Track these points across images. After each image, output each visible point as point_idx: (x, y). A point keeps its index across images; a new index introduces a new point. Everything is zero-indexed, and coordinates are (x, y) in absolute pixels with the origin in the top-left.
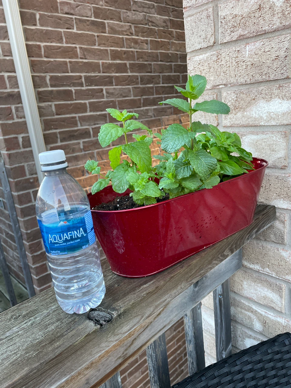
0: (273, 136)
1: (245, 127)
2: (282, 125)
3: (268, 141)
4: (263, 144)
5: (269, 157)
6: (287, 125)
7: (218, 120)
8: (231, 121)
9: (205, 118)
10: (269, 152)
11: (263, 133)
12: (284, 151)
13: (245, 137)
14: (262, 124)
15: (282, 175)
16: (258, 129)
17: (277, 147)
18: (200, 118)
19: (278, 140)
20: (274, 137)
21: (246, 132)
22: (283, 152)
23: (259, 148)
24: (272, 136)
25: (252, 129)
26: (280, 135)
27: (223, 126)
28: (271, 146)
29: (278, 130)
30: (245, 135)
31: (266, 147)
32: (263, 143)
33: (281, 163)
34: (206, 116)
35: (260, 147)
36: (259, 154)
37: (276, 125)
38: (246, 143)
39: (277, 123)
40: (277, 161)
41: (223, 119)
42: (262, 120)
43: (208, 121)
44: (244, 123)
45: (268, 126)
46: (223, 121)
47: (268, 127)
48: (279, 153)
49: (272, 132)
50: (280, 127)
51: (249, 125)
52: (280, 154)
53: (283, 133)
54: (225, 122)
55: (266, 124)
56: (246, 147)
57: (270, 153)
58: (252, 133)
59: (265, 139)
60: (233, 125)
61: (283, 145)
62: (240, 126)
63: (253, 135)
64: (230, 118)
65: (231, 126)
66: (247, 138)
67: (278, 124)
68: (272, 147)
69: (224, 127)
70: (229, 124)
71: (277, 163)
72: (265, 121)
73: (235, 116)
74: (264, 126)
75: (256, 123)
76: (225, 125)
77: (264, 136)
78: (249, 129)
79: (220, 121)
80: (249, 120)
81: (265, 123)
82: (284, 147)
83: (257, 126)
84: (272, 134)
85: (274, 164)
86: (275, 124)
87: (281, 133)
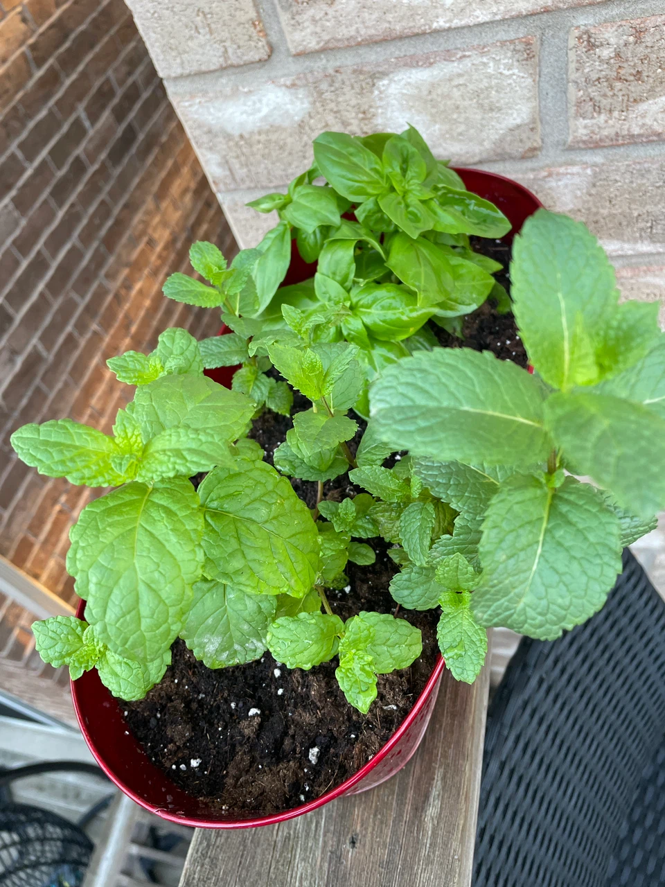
0: (485, 60)
1: (376, 43)
2: (513, 18)
3: (470, 81)
4: (456, 93)
5: (481, 131)
6: (531, 15)
7: (266, 35)
8: (318, 30)
9: (211, 32)
10: (478, 117)
11: (448, 56)
12: (530, 105)
13: (386, 82)
14: (441, 23)
15: (526, 177)
16: (428, 47)
17: (502, 95)
18: (191, 38)
19: (506, 72)
20: (491, 64)
21: (386, 61)
22: (524, 109)
23: (442, 108)
24: (485, 64)
25: (407, 49)
26: (509, 54)
27: (293, 51)
28: (482, 96)
29: (502, 36)
30: (384, 74)
31: (467, 103)
32: (455, 90)
33: (521, 141)
34: (213, 26)
35: (445, 105)
36: (447, 127)
37: (492, 22)
38: (394, 102)
39: (496, 14)
40: (508, 139)
41: (287, 29)
42: (440, 11)
43: (228, 44)
44: (372, 32)
45: (463, 28)
46: (288, 37)
47: (465, 31)
48: (512, 114)
49: (482, 49)
50: (506, 27)
51: (394, 35)
52: (515, 115)
53: (520, 47)
54: (297, 36)
55: (456, 23)
56: (396, 114)
57: (483, 119)
58: (412, 62)
59: (460, 75)
60: (331, 45)
61: (523, 85)
62: (359, 44)
63: (414, 71)
64: (314, 21)
65: (323, 50)
66: (393, 85)
67: (498, 17)
68: (488, 97)
69: (298, 55)
70: (313, 44)
71: (507, 147)
72: (449, 14)
73: (331, 12)
74: (449, 29)
75: (420, 23)
76: (301, 48)
77: (453, 67)
78: (394, 51)
79: (274, 38)
80: (389, 17)
81: (450, 21)
82: (526, 91)
83: (424, 33)
84: (483, 54)
85: (499, 151)
86: (487, 18)
87: (512, 47)
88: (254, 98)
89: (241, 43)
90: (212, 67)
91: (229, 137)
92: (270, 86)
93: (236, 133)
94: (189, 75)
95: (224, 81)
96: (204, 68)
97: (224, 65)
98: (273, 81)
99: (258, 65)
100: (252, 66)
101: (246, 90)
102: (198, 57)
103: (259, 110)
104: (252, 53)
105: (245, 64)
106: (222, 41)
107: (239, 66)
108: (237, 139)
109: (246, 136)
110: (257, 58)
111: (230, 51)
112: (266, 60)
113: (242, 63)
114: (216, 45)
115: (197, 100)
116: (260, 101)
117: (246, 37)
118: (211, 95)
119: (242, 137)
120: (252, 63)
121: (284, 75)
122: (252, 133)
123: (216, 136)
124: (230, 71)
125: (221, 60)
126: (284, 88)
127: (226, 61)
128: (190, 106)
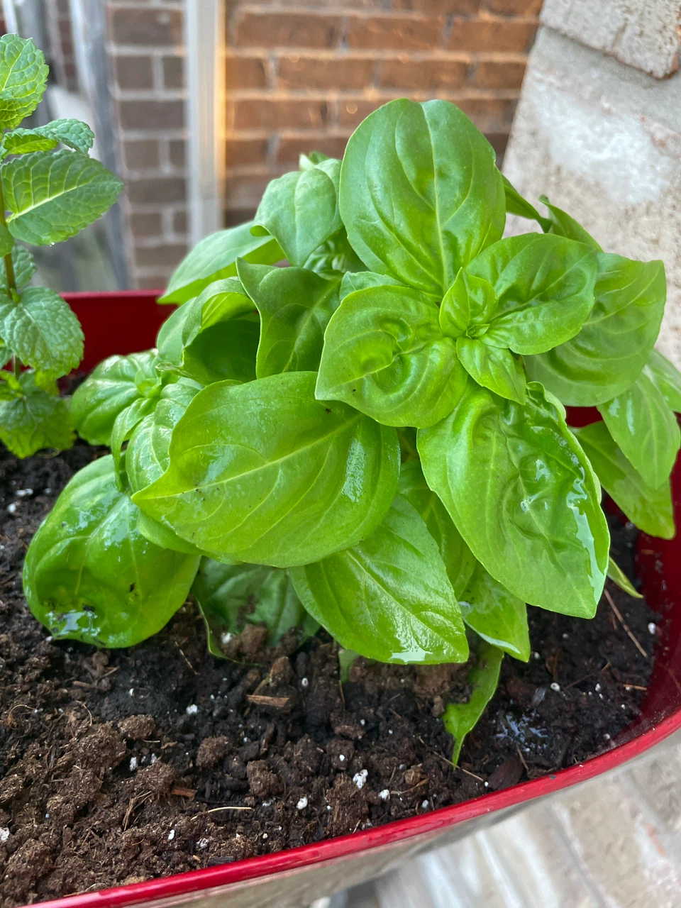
88: (607, 125)
89: (647, 31)
90: (595, 43)
91: (547, 158)
92: (634, 122)
93: (557, 159)
94: (565, 36)
95: (595, 74)
96: (585, 37)
97: (608, 49)
98: (644, 116)
99: (646, 81)
100: (638, 75)
101: (606, 105)
102: (589, 15)
103: (599, 149)
104: (648, 55)
105: (629, 66)
106: (629, 11)
107: (622, 63)
108: (553, 168)
109: (564, 173)
110: (650, 66)
111: (629, 32)
112: (658, 79)
113: (628, 61)
114: (618, 11)
115: (551, 79)
116: (610, 135)
117: (659, 25)
118: (568, 83)
119: (559, 170)
120: (641, 70)
121: (663, 121)
122: (571, 174)
123: (536, 146)
124: (612, 65)
125: (611, 38)
126: (648, 138)
127: (613, 45)
128: (540, 81)
